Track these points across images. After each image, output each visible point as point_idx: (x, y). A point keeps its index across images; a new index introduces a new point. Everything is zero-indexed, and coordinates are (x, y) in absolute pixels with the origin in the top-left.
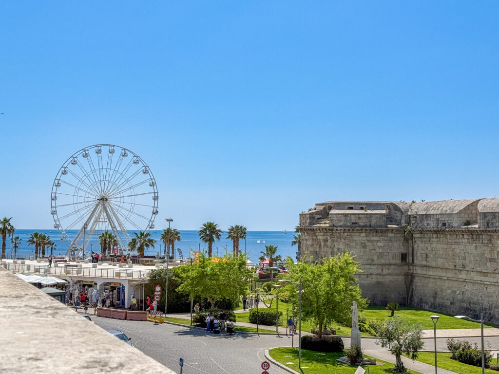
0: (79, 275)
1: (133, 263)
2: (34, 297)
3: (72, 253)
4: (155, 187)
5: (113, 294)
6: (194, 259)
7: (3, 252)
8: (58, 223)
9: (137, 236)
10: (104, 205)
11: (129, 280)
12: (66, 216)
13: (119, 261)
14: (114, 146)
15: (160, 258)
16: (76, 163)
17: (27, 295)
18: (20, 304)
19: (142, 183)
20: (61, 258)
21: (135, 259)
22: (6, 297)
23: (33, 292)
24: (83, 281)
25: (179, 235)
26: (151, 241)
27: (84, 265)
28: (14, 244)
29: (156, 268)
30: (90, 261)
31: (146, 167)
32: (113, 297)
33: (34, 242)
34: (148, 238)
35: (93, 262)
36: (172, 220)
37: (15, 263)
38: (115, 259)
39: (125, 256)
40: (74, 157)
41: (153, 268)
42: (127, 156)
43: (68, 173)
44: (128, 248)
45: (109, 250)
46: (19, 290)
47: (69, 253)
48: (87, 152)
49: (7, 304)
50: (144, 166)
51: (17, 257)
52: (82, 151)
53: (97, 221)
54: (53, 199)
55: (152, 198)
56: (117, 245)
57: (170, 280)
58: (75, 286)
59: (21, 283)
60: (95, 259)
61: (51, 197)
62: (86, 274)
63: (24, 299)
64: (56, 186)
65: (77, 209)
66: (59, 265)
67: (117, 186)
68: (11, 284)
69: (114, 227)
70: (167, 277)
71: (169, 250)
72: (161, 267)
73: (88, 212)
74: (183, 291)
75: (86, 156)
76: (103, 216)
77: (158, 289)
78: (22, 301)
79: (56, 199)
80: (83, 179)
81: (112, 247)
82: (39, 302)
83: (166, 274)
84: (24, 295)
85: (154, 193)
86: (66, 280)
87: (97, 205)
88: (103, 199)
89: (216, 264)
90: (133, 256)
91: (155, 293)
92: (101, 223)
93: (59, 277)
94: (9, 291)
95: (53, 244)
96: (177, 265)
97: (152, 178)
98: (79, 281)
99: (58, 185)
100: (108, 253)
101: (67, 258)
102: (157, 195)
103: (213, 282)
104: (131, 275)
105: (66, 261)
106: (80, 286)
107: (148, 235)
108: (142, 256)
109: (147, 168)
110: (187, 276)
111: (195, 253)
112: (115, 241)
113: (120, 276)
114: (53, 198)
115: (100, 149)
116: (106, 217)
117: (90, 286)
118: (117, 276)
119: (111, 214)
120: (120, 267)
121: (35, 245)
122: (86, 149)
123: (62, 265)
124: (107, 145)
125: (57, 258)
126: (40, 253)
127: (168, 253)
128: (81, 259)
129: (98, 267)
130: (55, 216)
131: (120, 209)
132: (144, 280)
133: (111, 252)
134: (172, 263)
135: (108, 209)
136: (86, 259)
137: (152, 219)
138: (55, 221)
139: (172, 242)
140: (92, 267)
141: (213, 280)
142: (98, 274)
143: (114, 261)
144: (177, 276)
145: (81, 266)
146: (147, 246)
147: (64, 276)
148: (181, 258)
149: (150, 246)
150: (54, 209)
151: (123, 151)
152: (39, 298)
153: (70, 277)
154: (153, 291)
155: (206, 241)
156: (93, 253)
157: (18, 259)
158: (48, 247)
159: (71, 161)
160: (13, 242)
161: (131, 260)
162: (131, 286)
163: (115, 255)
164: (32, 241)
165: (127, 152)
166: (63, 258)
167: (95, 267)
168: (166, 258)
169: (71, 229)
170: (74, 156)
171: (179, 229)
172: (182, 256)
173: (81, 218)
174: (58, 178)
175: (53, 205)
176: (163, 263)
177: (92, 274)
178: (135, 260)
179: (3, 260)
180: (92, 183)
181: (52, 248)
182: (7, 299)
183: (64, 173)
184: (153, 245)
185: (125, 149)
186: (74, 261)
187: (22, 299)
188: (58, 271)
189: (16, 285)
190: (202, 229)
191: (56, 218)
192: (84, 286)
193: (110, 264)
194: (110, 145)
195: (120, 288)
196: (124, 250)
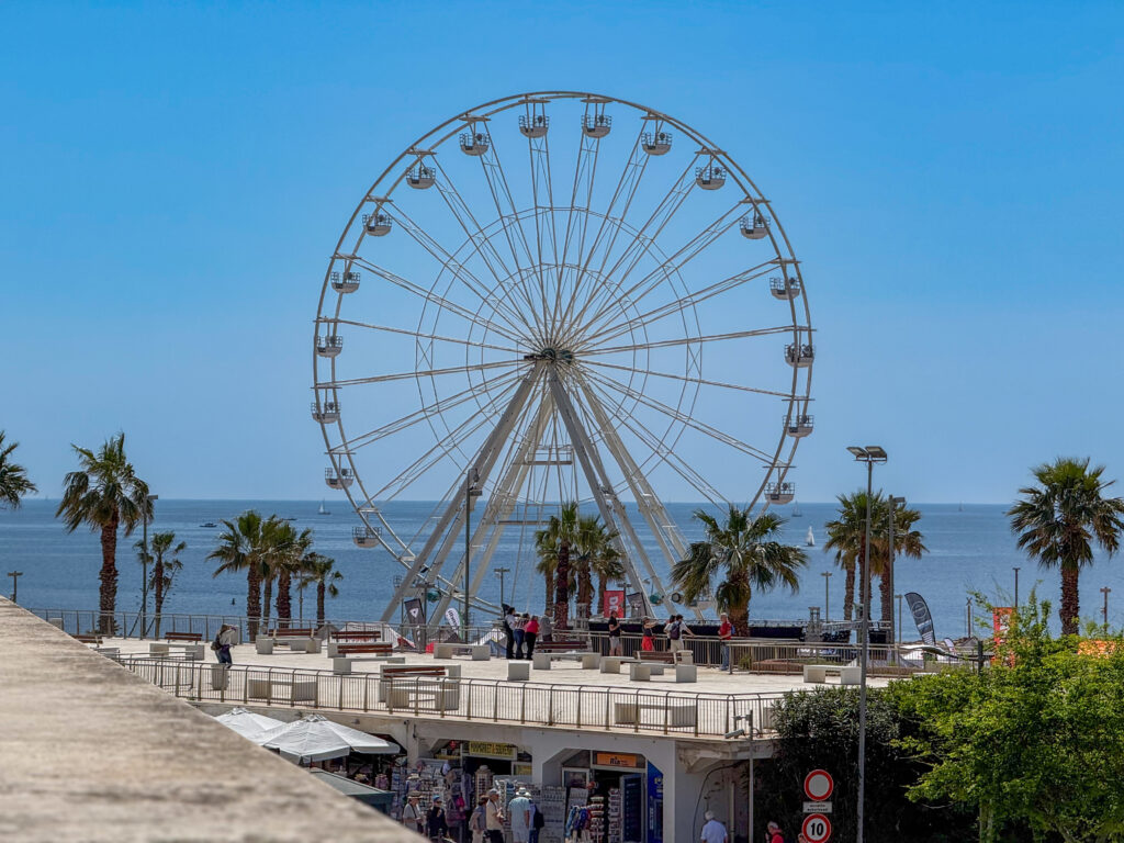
0: (451, 716)
1: (699, 659)
2: (281, 799)
3: (415, 612)
4: (798, 300)
5: (606, 808)
6: (991, 648)
7: (107, 603)
8: (346, 465)
9: (715, 528)
10: (555, 381)
11: (678, 741)
12: (384, 432)
13: (630, 648)
14: (609, 100)
15: (826, 638)
16: (432, 182)
17: (247, 790)
18: (222, 830)
19: (738, 280)
20: (364, 635)
21: (708, 639)
22: (156, 798)
23: (271, 776)
24: (466, 744)
25: (914, 527)
26: (780, 555)
27: (468, 667)
28: (151, 567)
29: (810, 687)
30: (495, 650)
31: (755, 203)
32: (606, 823)
33: (240, 560)
34: (765, 539)
35: (510, 656)
36: (880, 454)
37: (159, 654)
38: (614, 642)
39: (659, 629)
40: (423, 154)
41: (796, 684)
42: (667, 148)
43: (394, 226)
44: (669, 588)
45: (585, 597)
46: (209, 767)
47: (399, 611)
48: (480, 128)
49: (167, 830)
50: (749, 200)
51: (165, 627)
52: (459, 123)
53: (524, 462)
54: (321, 350)
55: (783, 354)
56: (619, 576)
57: (875, 741)
58: (428, 769)
59: (215, 740)
60: (523, 642)
61: (316, 338)
62: (483, 713)
63: (237, 808)
64: (338, 286)
65: (430, 401)
66: (356, 667)
67: (619, 294)
68: (169, 743)
69: (603, 490)
70: (861, 728)
71: (866, 596)
72: (833, 683)
73: (481, 418)
74: (945, 799)
75: (476, 147)
76: (557, 433)
77: (819, 784)
78: (231, 818)
79: (339, 350)
80: (460, 258)
81: (595, 581)
82: (305, 823)
83: (855, 716)
84: (234, 794)
85: (796, 329)
86: (389, 738)
87: (527, 384)
88: (552, 357)
89: (1102, 670)
90: (696, 630)
91: (807, 807)
92: (540, 470)
93: (356, 723)
94: (168, 772)
95: (328, 566)
96: (905, 673)
97: (786, 256)
98: (450, 746)
99: (347, 284)
100: (580, 612)
101: (391, 636)
102: (805, 341)
103: (1087, 756)
104: (687, 716)
105: (385, 650)
106: (454, 765)
107: (767, 524)
108: (741, 626)
109: (762, 206)
110: (959, 728)
111: (998, 613)
112: (610, 554)
113: (635, 722)
114: (323, 345)
115: (539, 113)
116: (565, 439)
117: (501, 768)
118: (623, 721)
119: (592, 429)
120: (639, 677)
121: (246, 570)
122: (478, 114)
123: (371, 665)
124: (574, 95)
125: (348, 635)
126: (267, 613)
127: (864, 612)
128: (454, 638)
129: (536, 676)
130: (332, 428)
131: (629, 403)
132: (751, 745)
133: (594, 609)
134: (884, 664)
135: (573, 400)
136: (477, 638)
137: (783, 459)
138: (331, 452)
139: (881, 561)
140: (506, 678)
141: (1089, 747)
142: (537, 712)
143: (606, 653)
144: (910, 726)
145: (455, 671)
146: (764, 577)
147: (383, 720)
148: (928, 636)
149: (779, 580)
150: (326, 397)
151: (651, 127)
152: (302, 806)
153: (407, 722)
154: (798, 797)
155: (1049, 557)
156: (509, 610)
157: (172, 636)
158: (304, 584)
159: (409, 169)
160: (145, 558)
161: (690, 645)
162: (690, 770)
163: (613, 621)
164: (231, 556)
165: (666, 128)
166: (376, 635)
167: (518, 676)
168: (853, 640)
169: (399, 498)
170: (420, 147)
171: (913, 501)
172: (931, 628)
173: (452, 441)
174: (346, 250)
175: (325, 378)
176: (838, 661)
177: (510, 714)
178: (709, 648)
179: (108, 643)
180: (503, 275)
181: (321, 588)
182: (164, 807)
183: (378, 225)
184: (790, 577)
185: (657, 117)
186: (424, 648)
187: (230, 808)
188: (354, 693)
189: (193, 747)
190: (1027, 498)
191: (336, 442)
192: (472, 765)
193: (590, 666)
194: (588, 98)
195: (637, 780)
196: (655, 600)
